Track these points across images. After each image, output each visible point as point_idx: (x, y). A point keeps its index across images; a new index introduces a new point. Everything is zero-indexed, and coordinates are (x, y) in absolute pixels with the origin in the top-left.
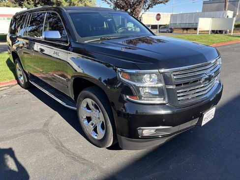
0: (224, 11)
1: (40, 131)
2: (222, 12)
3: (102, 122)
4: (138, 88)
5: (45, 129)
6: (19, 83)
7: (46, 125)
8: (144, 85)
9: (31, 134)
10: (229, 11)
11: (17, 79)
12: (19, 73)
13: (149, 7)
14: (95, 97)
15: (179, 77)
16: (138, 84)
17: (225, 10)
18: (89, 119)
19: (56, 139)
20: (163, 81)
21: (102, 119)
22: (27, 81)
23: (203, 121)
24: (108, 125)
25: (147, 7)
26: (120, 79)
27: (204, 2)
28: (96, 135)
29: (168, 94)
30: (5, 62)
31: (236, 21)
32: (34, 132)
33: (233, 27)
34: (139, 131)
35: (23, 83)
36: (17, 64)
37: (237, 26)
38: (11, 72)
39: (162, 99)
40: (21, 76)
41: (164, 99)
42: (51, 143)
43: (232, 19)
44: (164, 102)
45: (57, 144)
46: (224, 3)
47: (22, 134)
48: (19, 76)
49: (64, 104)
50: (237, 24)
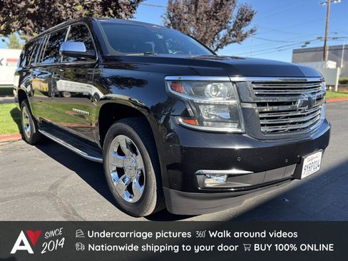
0: (323, 62)
1: (43, 194)
2: (320, 63)
3: (140, 172)
4: (197, 105)
5: (51, 192)
6: (24, 138)
7: (53, 187)
8: (207, 101)
9: (28, 198)
10: (329, 62)
11: (22, 132)
12: (25, 121)
13: (218, 47)
14: (130, 129)
15: (262, 92)
16: (197, 100)
17: (324, 60)
18: (120, 171)
19: (67, 205)
20: (236, 96)
21: (141, 166)
22: (35, 131)
23: (303, 171)
24: (150, 173)
25: (215, 47)
26: (170, 92)
27: (294, 50)
28: (130, 197)
29: (245, 117)
30: (9, 112)
31: (340, 76)
32: (32, 195)
33: (337, 84)
34: (199, 178)
35: (29, 137)
36: (24, 108)
37: (343, 83)
38: (15, 123)
39: (236, 125)
40: (28, 125)
41: (239, 127)
42: (58, 210)
43: (335, 70)
44: (240, 131)
45: (67, 212)
46: (322, 52)
47: (13, 198)
48: (25, 126)
49: (85, 155)
50: (342, 79)
